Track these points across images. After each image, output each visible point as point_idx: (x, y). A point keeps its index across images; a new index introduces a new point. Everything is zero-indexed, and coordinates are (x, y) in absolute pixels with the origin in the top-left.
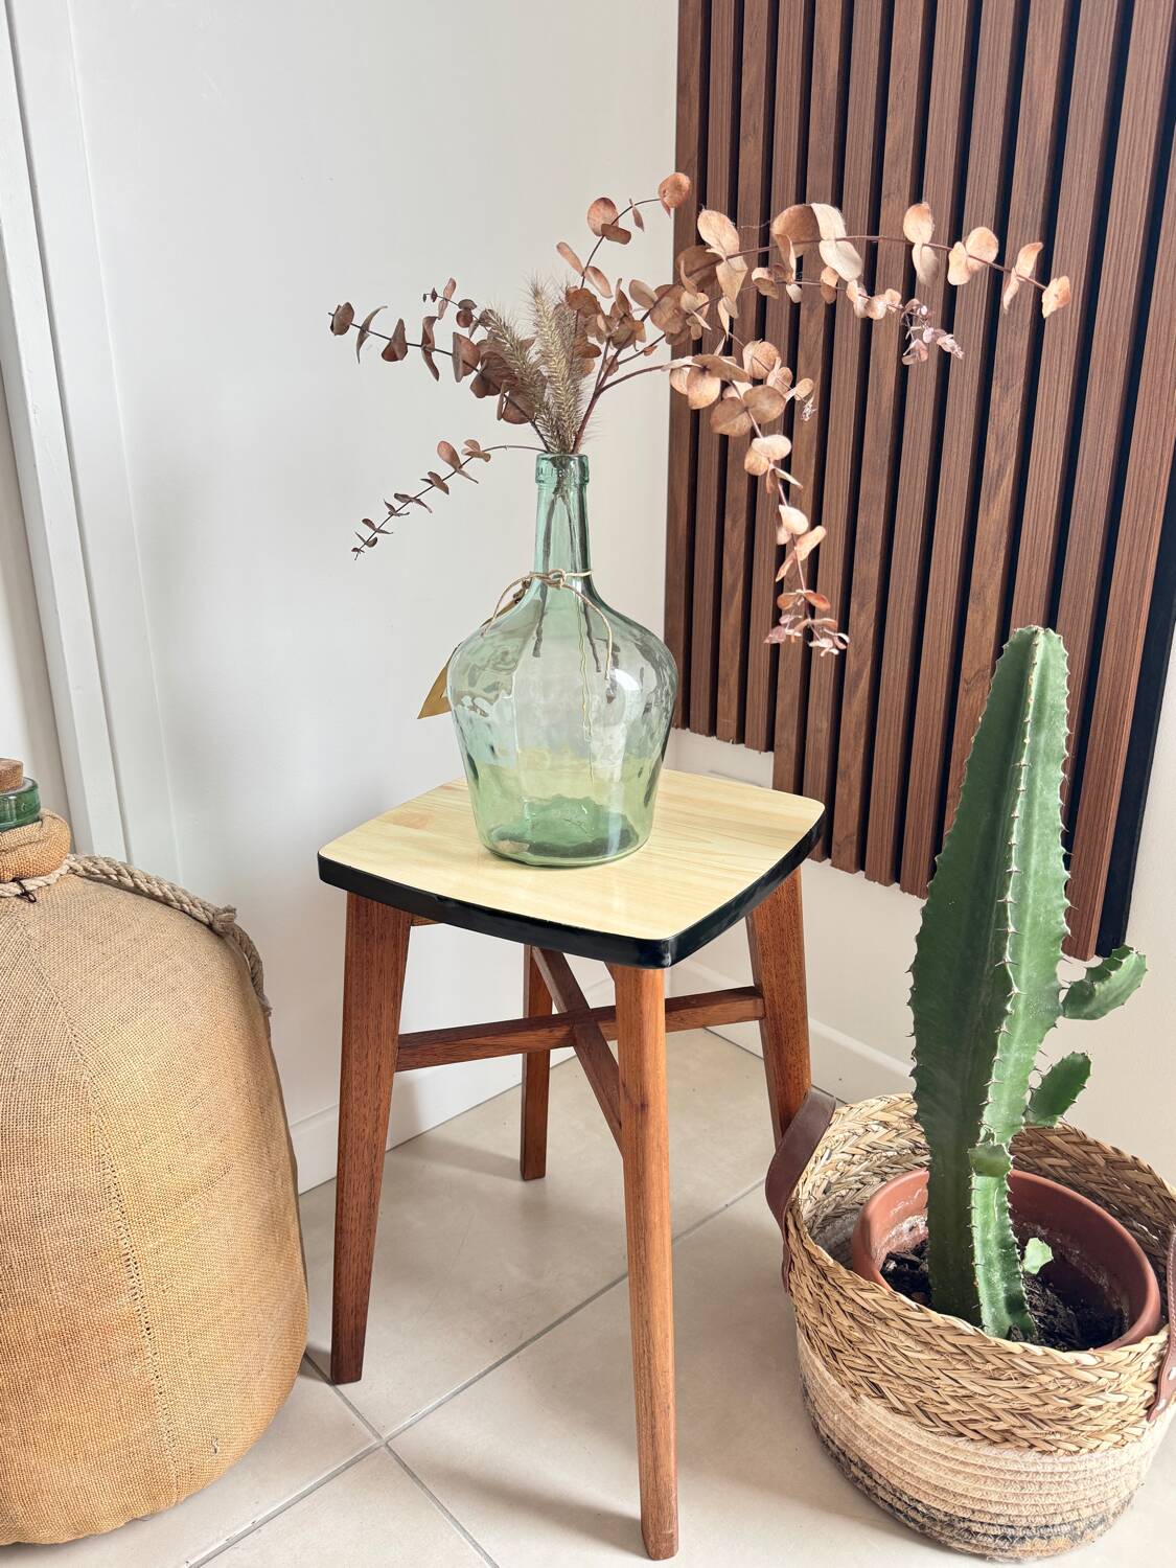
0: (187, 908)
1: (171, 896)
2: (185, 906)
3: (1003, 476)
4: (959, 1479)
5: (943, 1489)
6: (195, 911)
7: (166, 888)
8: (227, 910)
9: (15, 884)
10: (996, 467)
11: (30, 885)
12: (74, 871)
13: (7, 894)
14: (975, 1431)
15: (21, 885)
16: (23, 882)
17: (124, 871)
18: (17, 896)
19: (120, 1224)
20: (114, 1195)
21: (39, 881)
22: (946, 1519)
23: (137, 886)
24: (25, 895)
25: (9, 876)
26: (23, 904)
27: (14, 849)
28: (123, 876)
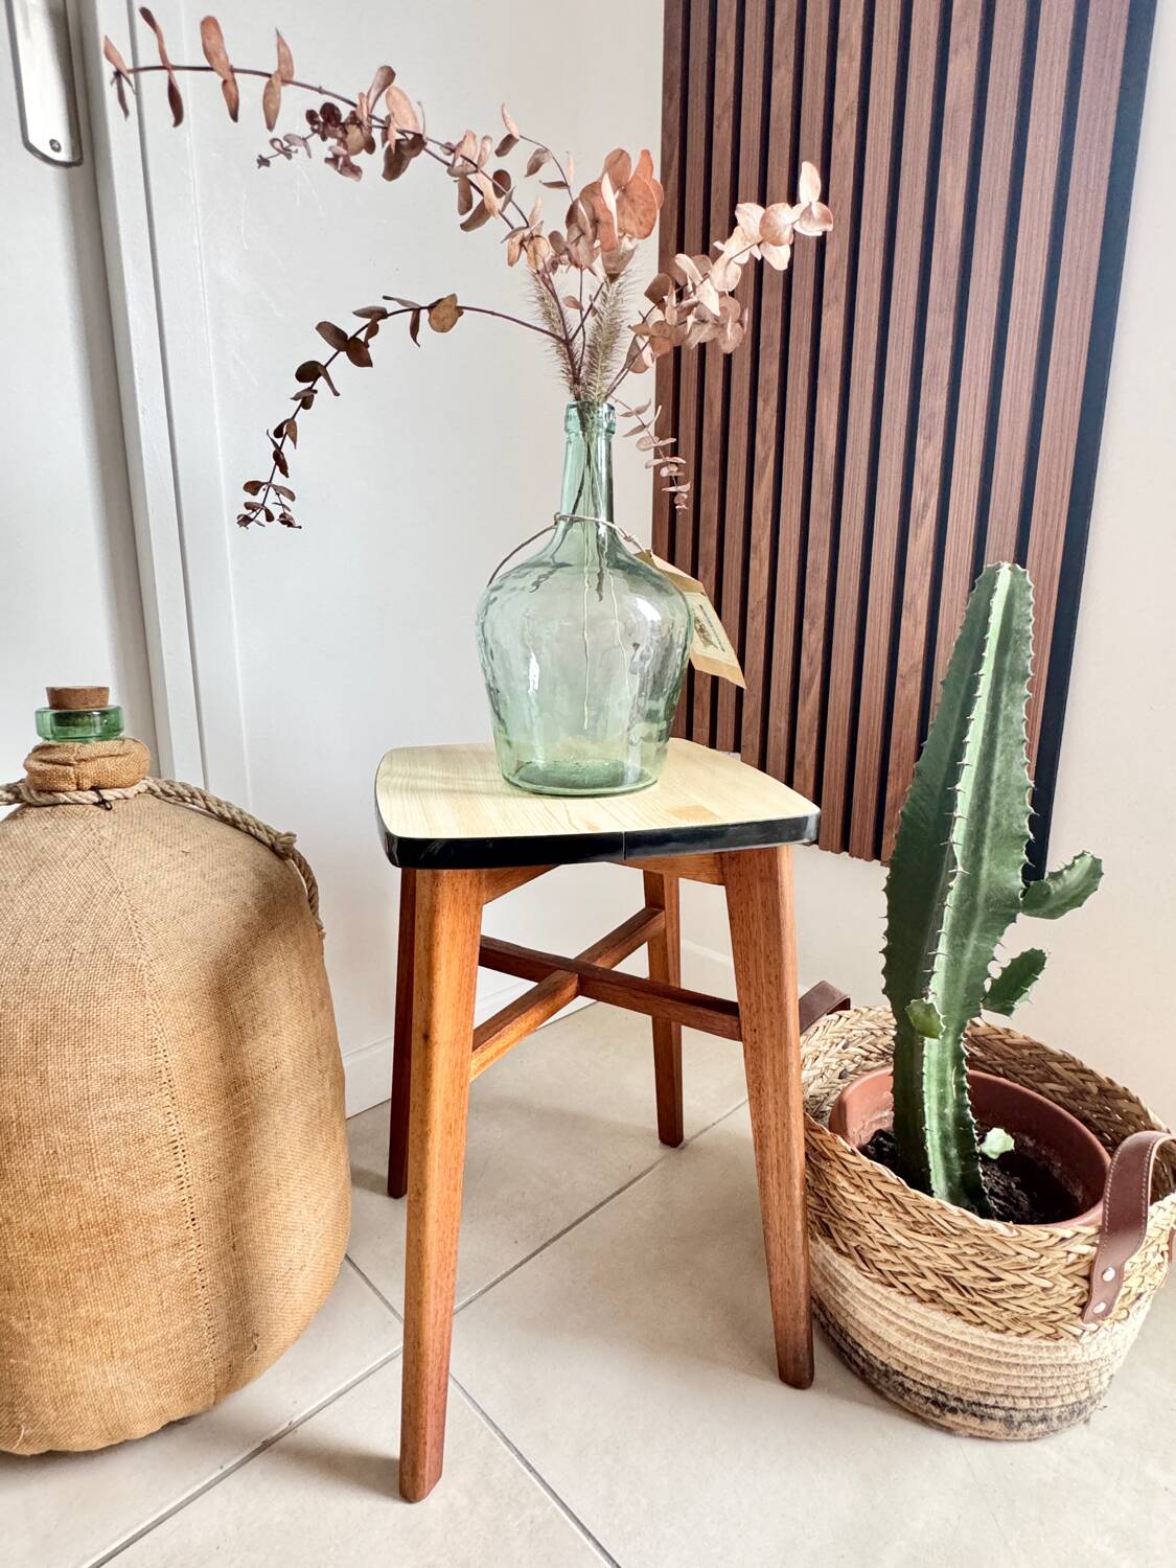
0: (252, 831)
1: (238, 818)
2: (251, 828)
3: (929, 507)
4: (892, 1329)
5: (879, 1338)
6: (259, 833)
7: (234, 812)
8: (288, 835)
9: (93, 792)
10: (922, 501)
11: (107, 794)
12: (152, 792)
13: (84, 801)
14: (904, 1284)
15: (100, 795)
16: (101, 791)
17: (197, 794)
18: (95, 804)
19: (169, 1110)
20: (164, 1080)
21: (117, 793)
22: (883, 1368)
23: (209, 809)
24: (102, 803)
25: (87, 783)
26: (100, 811)
27: (93, 759)
28: (196, 798)
